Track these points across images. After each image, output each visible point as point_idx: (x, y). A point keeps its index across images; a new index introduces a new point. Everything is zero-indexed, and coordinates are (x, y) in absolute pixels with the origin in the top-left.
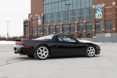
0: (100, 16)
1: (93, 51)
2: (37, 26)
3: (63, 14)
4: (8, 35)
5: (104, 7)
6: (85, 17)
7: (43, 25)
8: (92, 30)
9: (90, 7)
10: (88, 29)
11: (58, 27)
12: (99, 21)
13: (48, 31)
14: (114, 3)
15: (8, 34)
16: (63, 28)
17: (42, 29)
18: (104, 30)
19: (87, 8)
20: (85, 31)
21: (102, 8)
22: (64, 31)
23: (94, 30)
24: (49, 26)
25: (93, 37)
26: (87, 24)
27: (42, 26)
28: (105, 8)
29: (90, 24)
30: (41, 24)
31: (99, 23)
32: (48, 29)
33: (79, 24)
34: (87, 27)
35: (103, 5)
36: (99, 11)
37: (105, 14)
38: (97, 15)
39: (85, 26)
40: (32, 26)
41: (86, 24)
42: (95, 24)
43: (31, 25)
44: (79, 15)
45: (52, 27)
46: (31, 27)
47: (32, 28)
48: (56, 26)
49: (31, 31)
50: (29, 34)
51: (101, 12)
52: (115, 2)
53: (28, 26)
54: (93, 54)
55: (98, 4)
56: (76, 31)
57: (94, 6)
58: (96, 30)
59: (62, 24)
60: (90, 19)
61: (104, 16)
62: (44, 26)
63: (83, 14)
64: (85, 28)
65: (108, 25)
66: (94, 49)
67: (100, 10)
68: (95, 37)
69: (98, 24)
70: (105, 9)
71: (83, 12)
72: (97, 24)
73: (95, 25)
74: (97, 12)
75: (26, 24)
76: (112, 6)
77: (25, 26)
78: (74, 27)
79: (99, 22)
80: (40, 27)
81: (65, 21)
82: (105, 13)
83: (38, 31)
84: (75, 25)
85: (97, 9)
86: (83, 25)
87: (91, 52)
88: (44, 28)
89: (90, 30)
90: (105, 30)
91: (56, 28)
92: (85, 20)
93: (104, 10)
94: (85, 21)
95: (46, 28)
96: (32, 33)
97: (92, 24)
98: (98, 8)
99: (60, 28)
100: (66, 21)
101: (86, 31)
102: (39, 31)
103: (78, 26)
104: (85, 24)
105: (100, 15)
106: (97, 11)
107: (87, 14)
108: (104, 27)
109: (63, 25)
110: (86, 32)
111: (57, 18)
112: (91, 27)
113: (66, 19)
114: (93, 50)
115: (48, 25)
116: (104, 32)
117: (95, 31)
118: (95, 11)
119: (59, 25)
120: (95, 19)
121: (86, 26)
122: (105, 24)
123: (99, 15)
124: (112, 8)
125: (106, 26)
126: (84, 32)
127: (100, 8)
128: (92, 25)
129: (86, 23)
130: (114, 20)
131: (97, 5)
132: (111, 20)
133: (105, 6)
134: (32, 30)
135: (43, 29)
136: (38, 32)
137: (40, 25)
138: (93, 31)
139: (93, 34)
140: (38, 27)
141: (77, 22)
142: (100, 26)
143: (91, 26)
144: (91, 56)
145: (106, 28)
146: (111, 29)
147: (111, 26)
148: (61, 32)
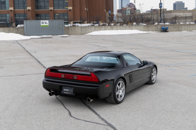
18: (12, 9)
25: (19, 26)
68: (23, 25)
90: (14, 9)
108: (12, 4)
116: (13, 12)
125: (16, 3)
142: (4, 3)
145: (16, 5)
146: (25, 7)
147: (24, 3)
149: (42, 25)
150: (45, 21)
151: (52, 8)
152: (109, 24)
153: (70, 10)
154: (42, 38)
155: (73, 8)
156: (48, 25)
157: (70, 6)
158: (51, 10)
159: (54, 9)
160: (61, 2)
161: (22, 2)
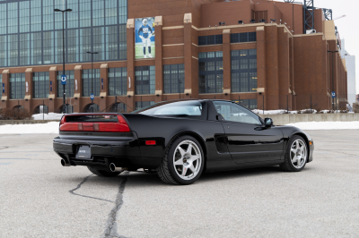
0: (150, 52)
3: (35, 41)
5: (162, 26)
6: (103, 54)
8: (127, 91)
9: (118, 25)
10: (112, 89)
11: (18, 80)
12: (145, 65)
14: (188, 17)
16: (33, 84)
18: (159, 92)
19: (112, 25)
20: (103, 94)
21: (155, 28)
22: (36, 92)
23: (131, 93)
26: (111, 75)
28: (164, 28)
29: (118, 75)
31: (146, 73)
33: (85, 71)
34: (111, 84)
35: (159, 19)
36: (146, 36)
37: (162, 47)
38: (139, 47)
39: (105, 78)
41: (107, 75)
42: (135, 74)
44: (84, 45)
48: (9, 75)
51: (152, 39)
52: (190, 14)
55: (143, 17)
56: (77, 95)
57: (130, 22)
58: (138, 92)
59: (29, 70)
60: (119, 59)
61: (161, 51)
63: (100, 44)
64: (105, 87)
65: (171, 79)
67: (150, 35)
69: (142, 76)
70: (163, 31)
71: (100, 36)
72: (139, 73)
73: (135, 77)
74: (140, 41)
76: (182, 23)
78: (71, 82)
79: (147, 68)
81: (40, 63)
82: (163, 43)
84: (72, 77)
85: (141, 29)
86: (98, 76)
89: (119, 93)
90: (163, 92)
91: (10, 83)
92: (105, 60)
93: (161, 36)
94: (104, 66)
97: (124, 74)
98: (143, 27)
99: (22, 84)
100: (43, 64)
101: (108, 94)
103: (82, 81)
104: (105, 74)
105: (150, 48)
106: (141, 37)
107: (110, 43)
108: (160, 84)
109: (33, 74)
110: (107, 98)
111: (12, 50)
112: (122, 84)
113: (42, 57)
116: (160, 98)
117: (134, 97)
118: (134, 36)
119: (22, 74)
120: (135, 61)
121: (108, 79)
122: (163, 75)
123: (145, 48)
124: (182, 29)
125: (167, 82)
126: (102, 97)
127: (150, 29)
128: (126, 78)
129: (108, 70)
130: (188, 65)
131: (140, 19)
132: (180, 65)
133: (165, 23)
138: (130, 96)
141: (78, 67)
142: (147, 82)
143: (123, 81)
145: (166, 87)
146: (180, 90)
147: (180, 82)
148: (28, 97)
151: (228, 91)
152: (318, 111)
153: (260, 93)
155: (266, 90)
157: (261, 87)
158: (226, 94)
159: (231, 91)
160: (244, 81)
161: (177, 81)
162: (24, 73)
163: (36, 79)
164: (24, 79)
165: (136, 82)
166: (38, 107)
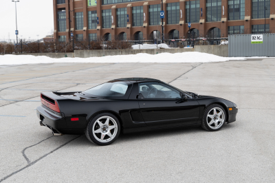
1: (221, 117)
2: (88, 10)
4: (17, 34)
7: (101, 7)
8: (221, 18)
10: (209, 16)
11: (138, 11)
13: (113, 22)
15: (17, 31)
16: (149, 14)
17: (99, 17)
18: (248, 18)
20: (202, 21)
22: (151, 20)
23: (224, 19)
24: (116, 10)
25: (223, 43)
26: (209, 5)
27: (99, 11)
29: (214, 4)
30: (95, 4)
31: (237, 2)
32: (112, 17)
33: (188, 3)
34: (208, 12)
39: (204, 8)
40: (74, 10)
41: (206, 5)
42: (228, 3)
43: (71, 9)
45: (122, 13)
46: (72, 14)
47: (75, 14)
48: (132, 8)
49: (72, 23)
50: (67, 30)
53: (64, 9)
54: (219, 123)
56: (182, 22)
58: (231, 18)
59: (146, 3)
62: (103, 9)
64: (204, 15)
65: (258, 6)
66: (222, 112)
68: (227, 42)
69: (234, 5)
72: (231, 3)
73: (228, 6)
75: (60, 6)
77: (57, 11)
78: (177, 12)
80: (92, 13)
83: (90, 22)
84: (178, 8)
86: (198, 6)
87: (215, 118)
88: (104, 14)
89: (215, 19)
90: (252, 18)
91: (132, 14)
95: (107, 14)
96: (75, 28)
97: (219, 4)
99: (141, 14)
101: (206, 20)
102: (93, 21)
103: (186, 10)
104: (204, 4)
108: (249, 11)
109: (149, 7)
110: (205, 24)
112: (217, 12)
114: (219, 114)
115: (114, 7)
116: (249, 22)
117: (227, 22)
119: (141, 6)
121: (206, 8)
122: (252, 3)
125: (255, 9)
126: (201, 23)
128: (221, 6)
129: (206, 1)
134: (75, 19)
135: (102, 17)
136: (90, 25)
137: (95, 8)
138: (223, 22)
139: (224, 28)
140: (90, 13)
142: (238, 10)
143: (218, 9)
144: (216, 128)
145: (254, 13)
146: (266, 15)
147: (266, 9)
148: (146, 25)
149: (252, 41)
150: (258, 35)
154: (248, 60)
156: (262, 40)
161: (263, 8)
162: (142, 6)
163: (151, 10)
164: (142, 11)
165: (229, 10)
166: (153, 32)
